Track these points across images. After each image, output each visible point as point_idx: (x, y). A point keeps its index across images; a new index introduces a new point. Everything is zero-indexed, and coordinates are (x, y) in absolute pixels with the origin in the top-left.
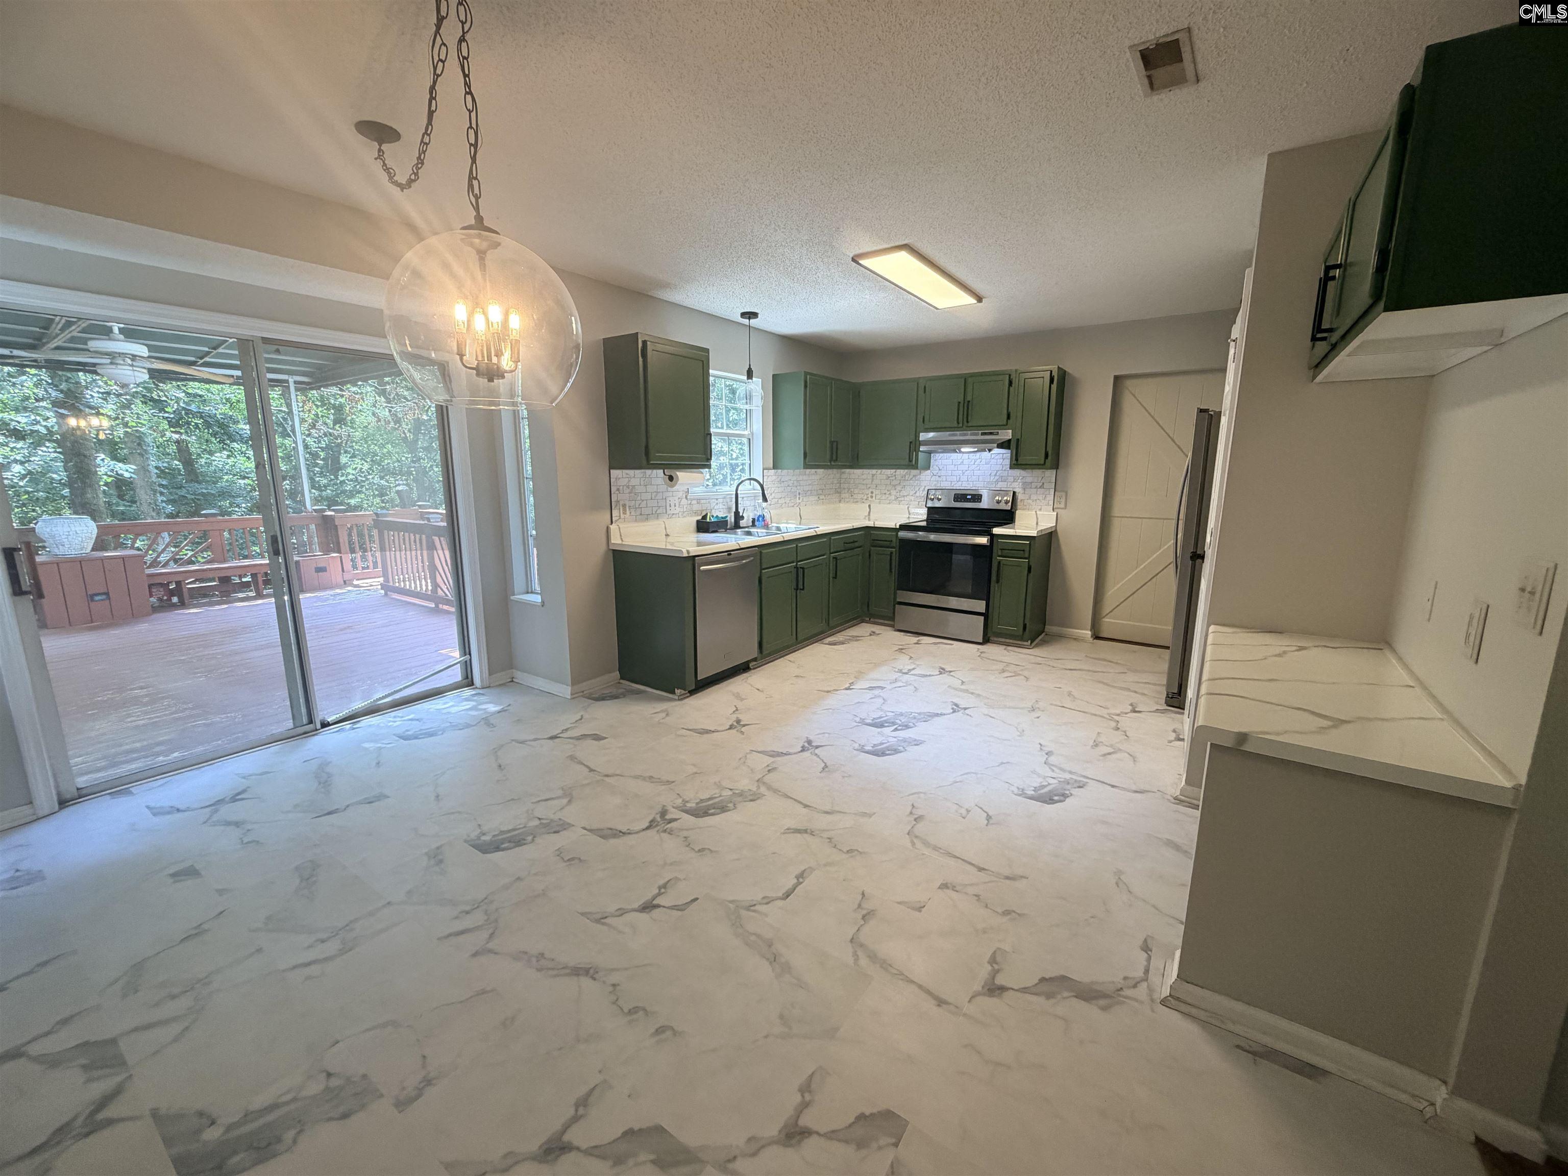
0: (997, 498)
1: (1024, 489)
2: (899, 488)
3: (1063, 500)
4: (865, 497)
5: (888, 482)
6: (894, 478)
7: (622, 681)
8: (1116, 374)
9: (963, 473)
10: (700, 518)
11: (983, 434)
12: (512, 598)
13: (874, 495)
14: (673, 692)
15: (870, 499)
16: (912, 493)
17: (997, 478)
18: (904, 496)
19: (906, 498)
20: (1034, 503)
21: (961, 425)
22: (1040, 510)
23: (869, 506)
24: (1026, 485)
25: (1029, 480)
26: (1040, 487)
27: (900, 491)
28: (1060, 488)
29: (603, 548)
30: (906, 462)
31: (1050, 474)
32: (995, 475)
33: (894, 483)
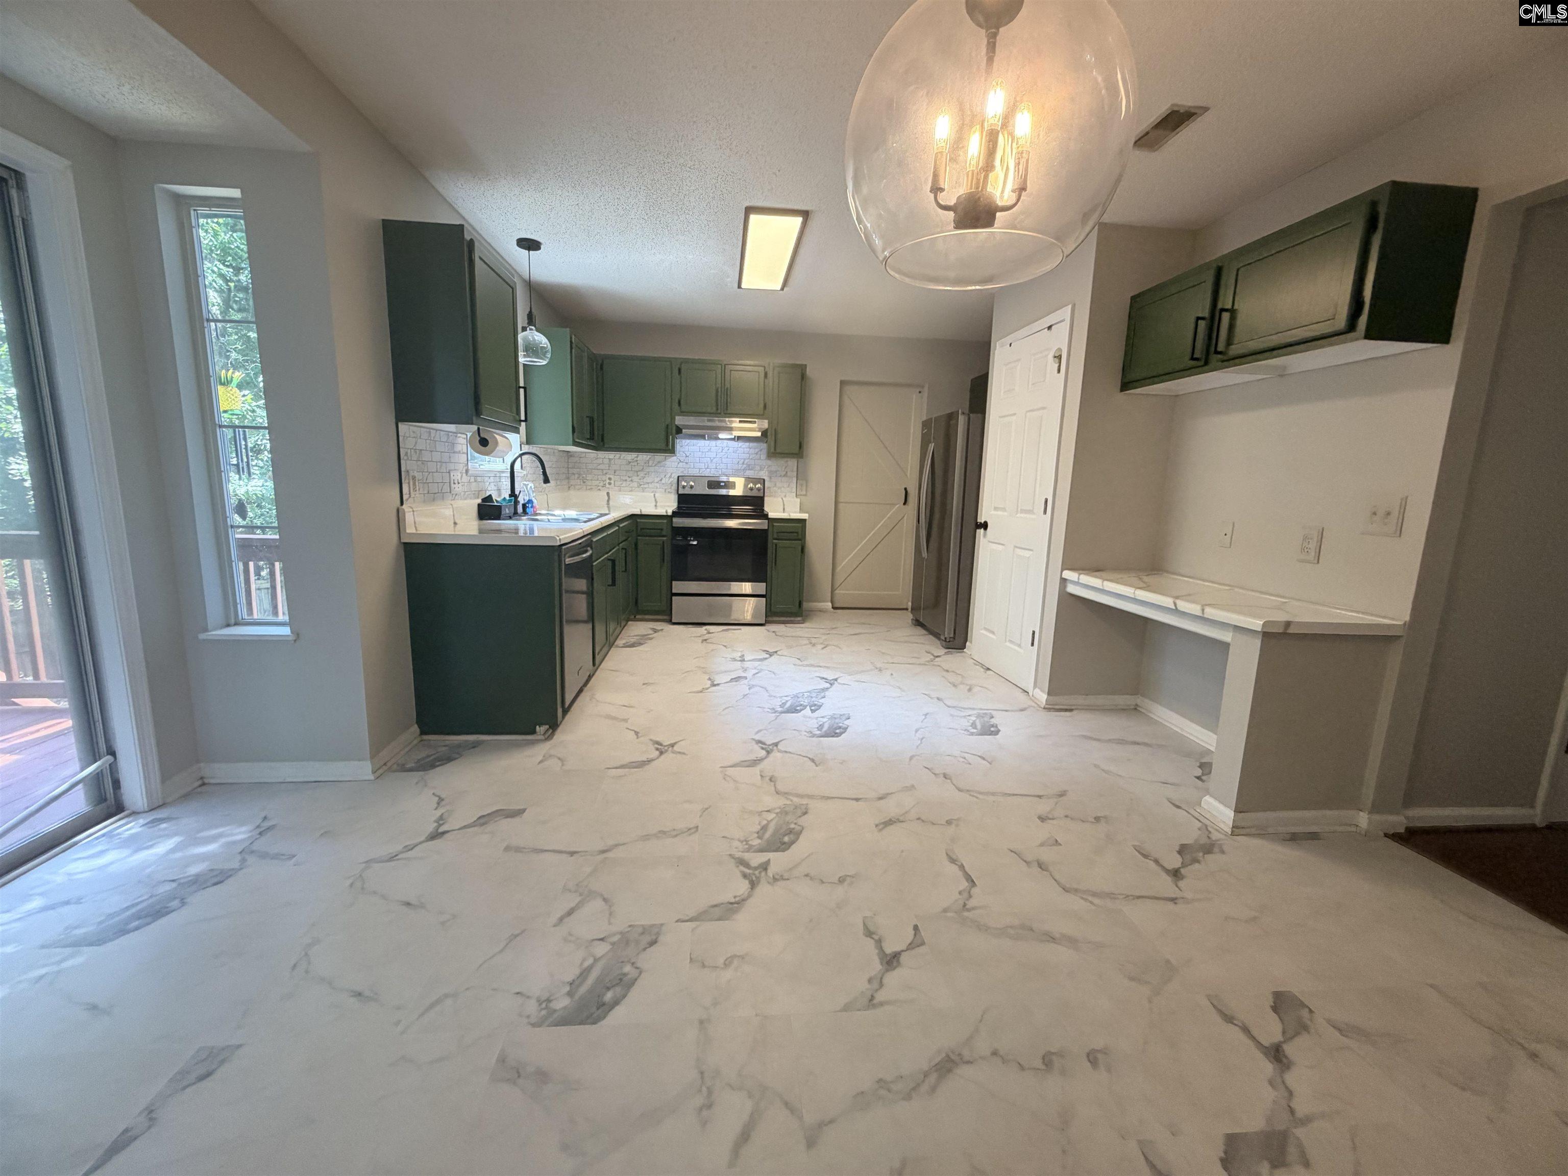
0: (749, 486)
1: (770, 478)
2: (641, 474)
3: (804, 488)
4: (601, 484)
5: (629, 468)
6: (636, 464)
7: (425, 737)
8: (843, 379)
9: (711, 461)
10: (479, 501)
11: (740, 422)
12: (202, 636)
13: (612, 482)
14: (533, 732)
15: (607, 486)
16: (657, 480)
17: (745, 466)
18: (648, 483)
19: (650, 486)
20: (779, 490)
21: (719, 411)
22: (785, 496)
23: (608, 494)
24: (772, 474)
25: (773, 469)
26: (784, 476)
27: (644, 478)
28: (802, 477)
29: (393, 542)
30: (663, 446)
31: (792, 463)
32: (743, 463)
33: (637, 468)
